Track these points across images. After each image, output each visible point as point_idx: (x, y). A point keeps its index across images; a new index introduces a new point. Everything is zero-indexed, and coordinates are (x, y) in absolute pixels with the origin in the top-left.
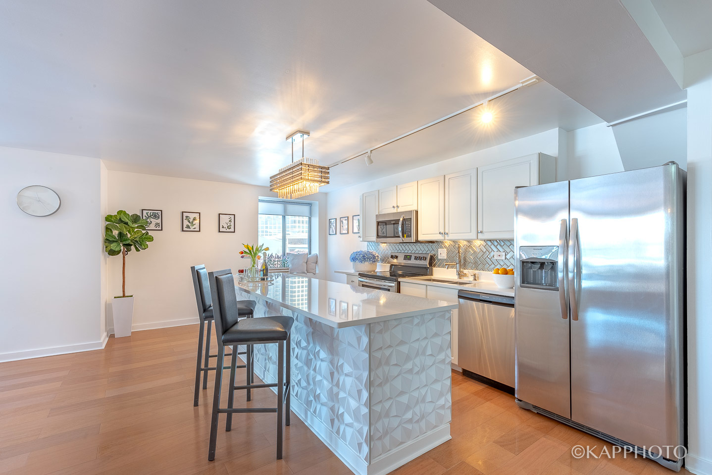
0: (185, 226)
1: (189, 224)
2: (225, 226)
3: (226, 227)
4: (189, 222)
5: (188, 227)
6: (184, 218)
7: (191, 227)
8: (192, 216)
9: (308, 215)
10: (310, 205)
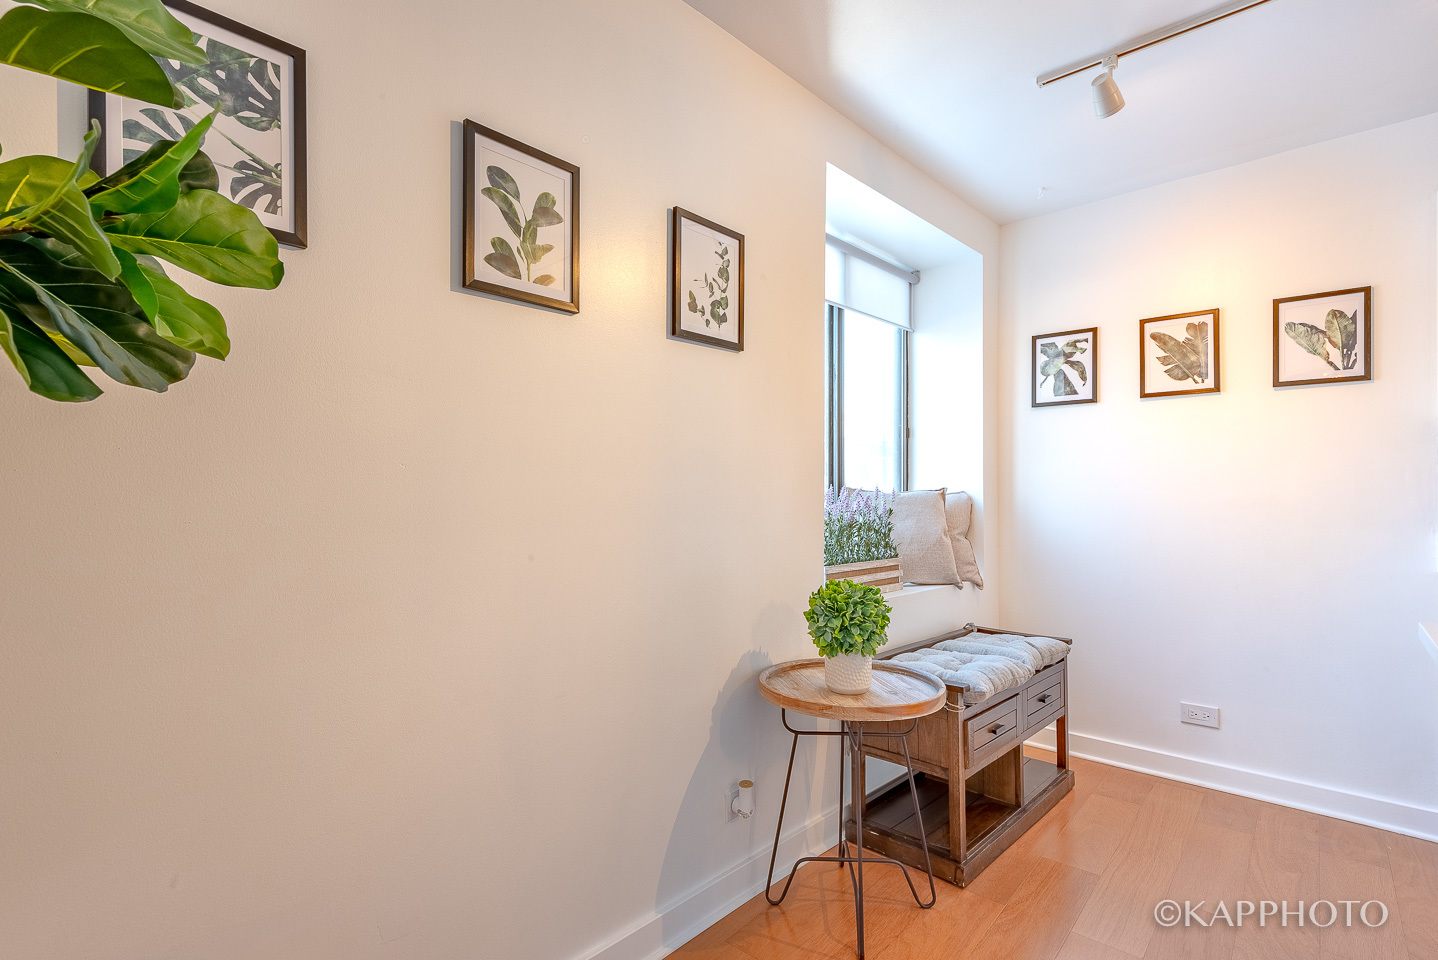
0: (482, 248)
1: (514, 242)
2: (704, 301)
3: (708, 310)
4: (510, 216)
5: (502, 257)
6: (482, 181)
7: (522, 265)
8: (533, 181)
9: (904, 322)
10: (913, 277)
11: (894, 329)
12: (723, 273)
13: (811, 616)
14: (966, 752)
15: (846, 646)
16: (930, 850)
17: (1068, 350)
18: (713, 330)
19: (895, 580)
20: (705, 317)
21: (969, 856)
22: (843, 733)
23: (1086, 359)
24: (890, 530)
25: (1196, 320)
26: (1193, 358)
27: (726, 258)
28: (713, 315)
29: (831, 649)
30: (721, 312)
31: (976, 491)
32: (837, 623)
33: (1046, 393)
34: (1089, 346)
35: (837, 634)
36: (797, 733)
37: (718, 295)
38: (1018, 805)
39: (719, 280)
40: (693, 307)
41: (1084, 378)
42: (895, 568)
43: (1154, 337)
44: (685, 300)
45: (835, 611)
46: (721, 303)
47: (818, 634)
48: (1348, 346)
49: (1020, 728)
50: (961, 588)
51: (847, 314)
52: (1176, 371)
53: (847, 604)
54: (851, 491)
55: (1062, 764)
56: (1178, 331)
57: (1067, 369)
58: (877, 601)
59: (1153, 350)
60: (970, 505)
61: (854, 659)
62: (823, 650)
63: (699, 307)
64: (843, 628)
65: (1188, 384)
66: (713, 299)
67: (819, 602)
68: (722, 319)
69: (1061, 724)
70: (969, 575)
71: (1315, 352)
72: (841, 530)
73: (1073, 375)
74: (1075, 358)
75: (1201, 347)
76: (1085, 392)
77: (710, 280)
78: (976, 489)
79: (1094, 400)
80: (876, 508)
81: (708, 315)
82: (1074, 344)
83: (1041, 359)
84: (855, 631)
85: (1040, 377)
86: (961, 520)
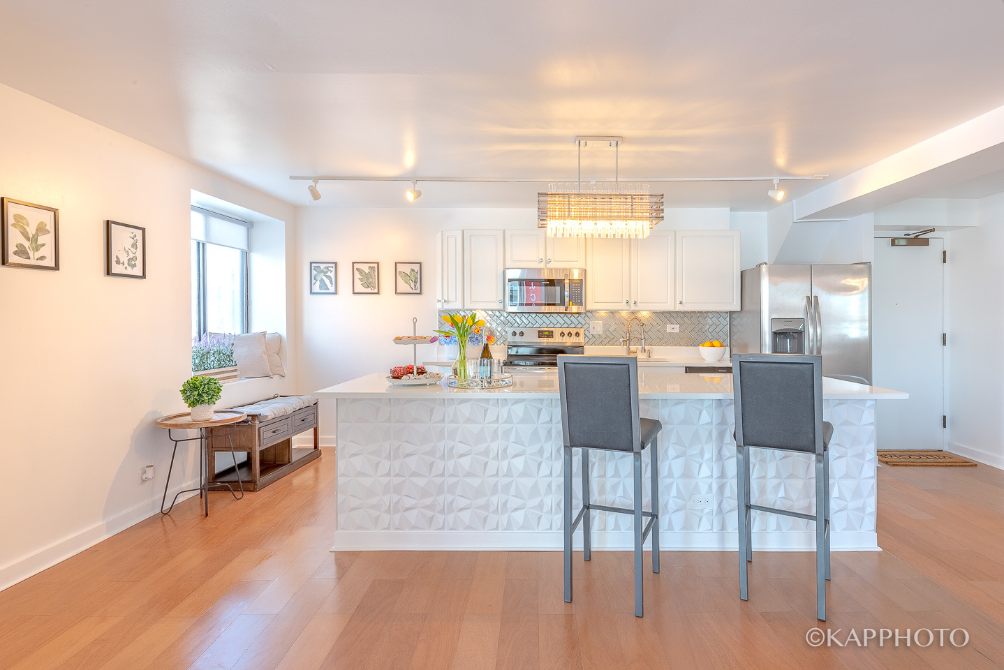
0: (12, 249)
1: (27, 244)
2: (124, 259)
3: (126, 262)
4: (25, 234)
5: (22, 252)
6: (11, 221)
7: (31, 253)
8: (36, 218)
9: (244, 247)
10: (248, 224)
11: (239, 252)
12: (134, 246)
13: (184, 392)
14: (259, 440)
15: (200, 401)
16: (242, 482)
17: (325, 270)
18: (130, 271)
19: (236, 376)
20: (125, 266)
21: (260, 480)
22: (201, 438)
23: (332, 275)
24: (232, 353)
25: (372, 265)
26: (371, 280)
27: (135, 239)
28: (129, 264)
29: (193, 404)
30: (133, 263)
31: (283, 332)
32: (196, 393)
33: (316, 288)
34: (333, 269)
35: (196, 397)
36: (177, 441)
37: (131, 256)
38: (289, 462)
39: (132, 249)
40: (118, 262)
41: (332, 284)
42: (236, 370)
43: (357, 269)
44: (114, 260)
45: (195, 388)
46: (135, 259)
47: (187, 398)
48: (416, 282)
49: (290, 432)
50: (272, 378)
51: (208, 246)
52: (365, 284)
53: (201, 385)
54: (211, 334)
55: (316, 447)
56: (365, 268)
57: (325, 278)
58: (215, 383)
59: (357, 275)
60: (280, 337)
61: (205, 406)
62: (190, 405)
63: (121, 262)
64: (199, 395)
65: (369, 290)
66: (129, 257)
67: (187, 385)
68: (134, 266)
69: (316, 431)
70: (278, 372)
71: (407, 283)
72: (203, 355)
73: (327, 281)
74: (329, 274)
75: (373, 276)
76: (332, 289)
77: (127, 249)
78: (282, 330)
79: (336, 293)
80: (224, 344)
81: (126, 265)
82: (327, 268)
83: (314, 273)
84: (204, 395)
85: (314, 281)
86: (273, 345)
